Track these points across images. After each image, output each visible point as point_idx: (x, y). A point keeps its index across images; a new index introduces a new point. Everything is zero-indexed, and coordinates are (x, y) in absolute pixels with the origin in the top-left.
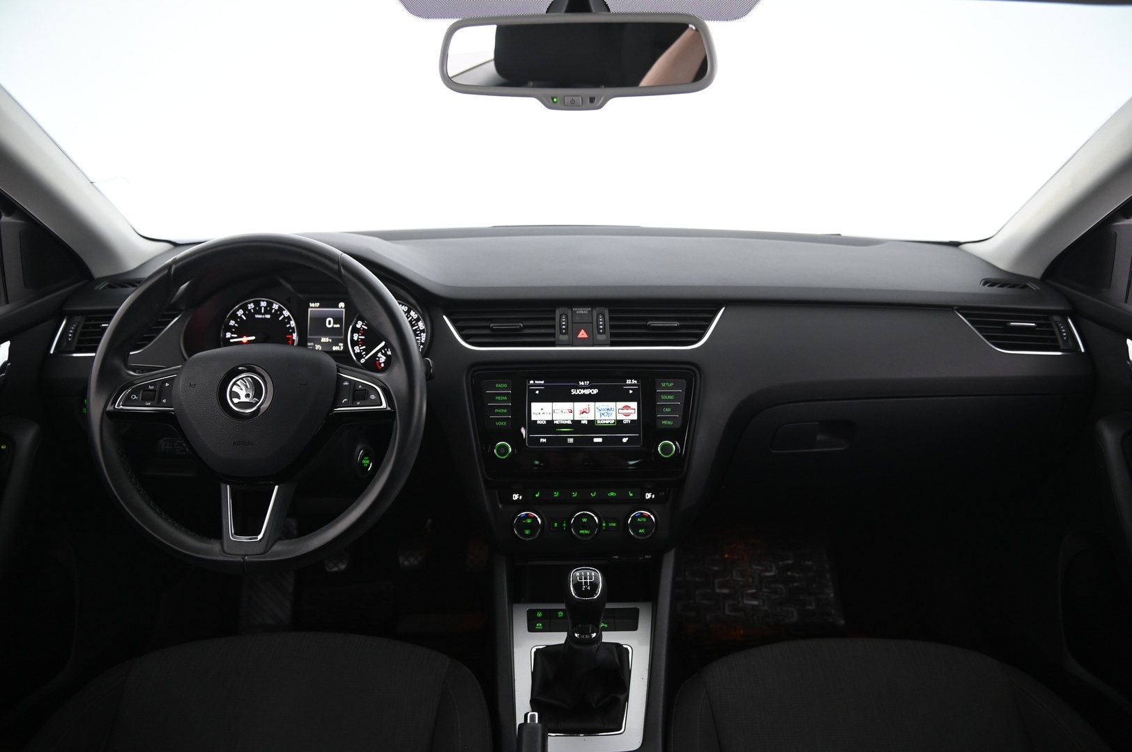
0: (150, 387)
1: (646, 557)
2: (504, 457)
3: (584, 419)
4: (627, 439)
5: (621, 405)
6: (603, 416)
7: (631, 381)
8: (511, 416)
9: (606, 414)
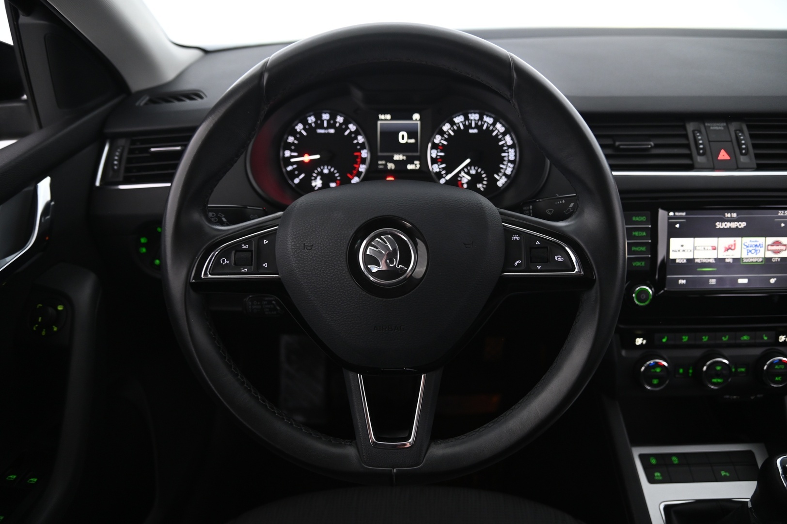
0: (244, 247)
1: (758, 396)
3: (729, 256)
4: (775, 279)
5: (770, 240)
6: (750, 254)
7: (784, 213)
8: (650, 255)
9: (753, 251)
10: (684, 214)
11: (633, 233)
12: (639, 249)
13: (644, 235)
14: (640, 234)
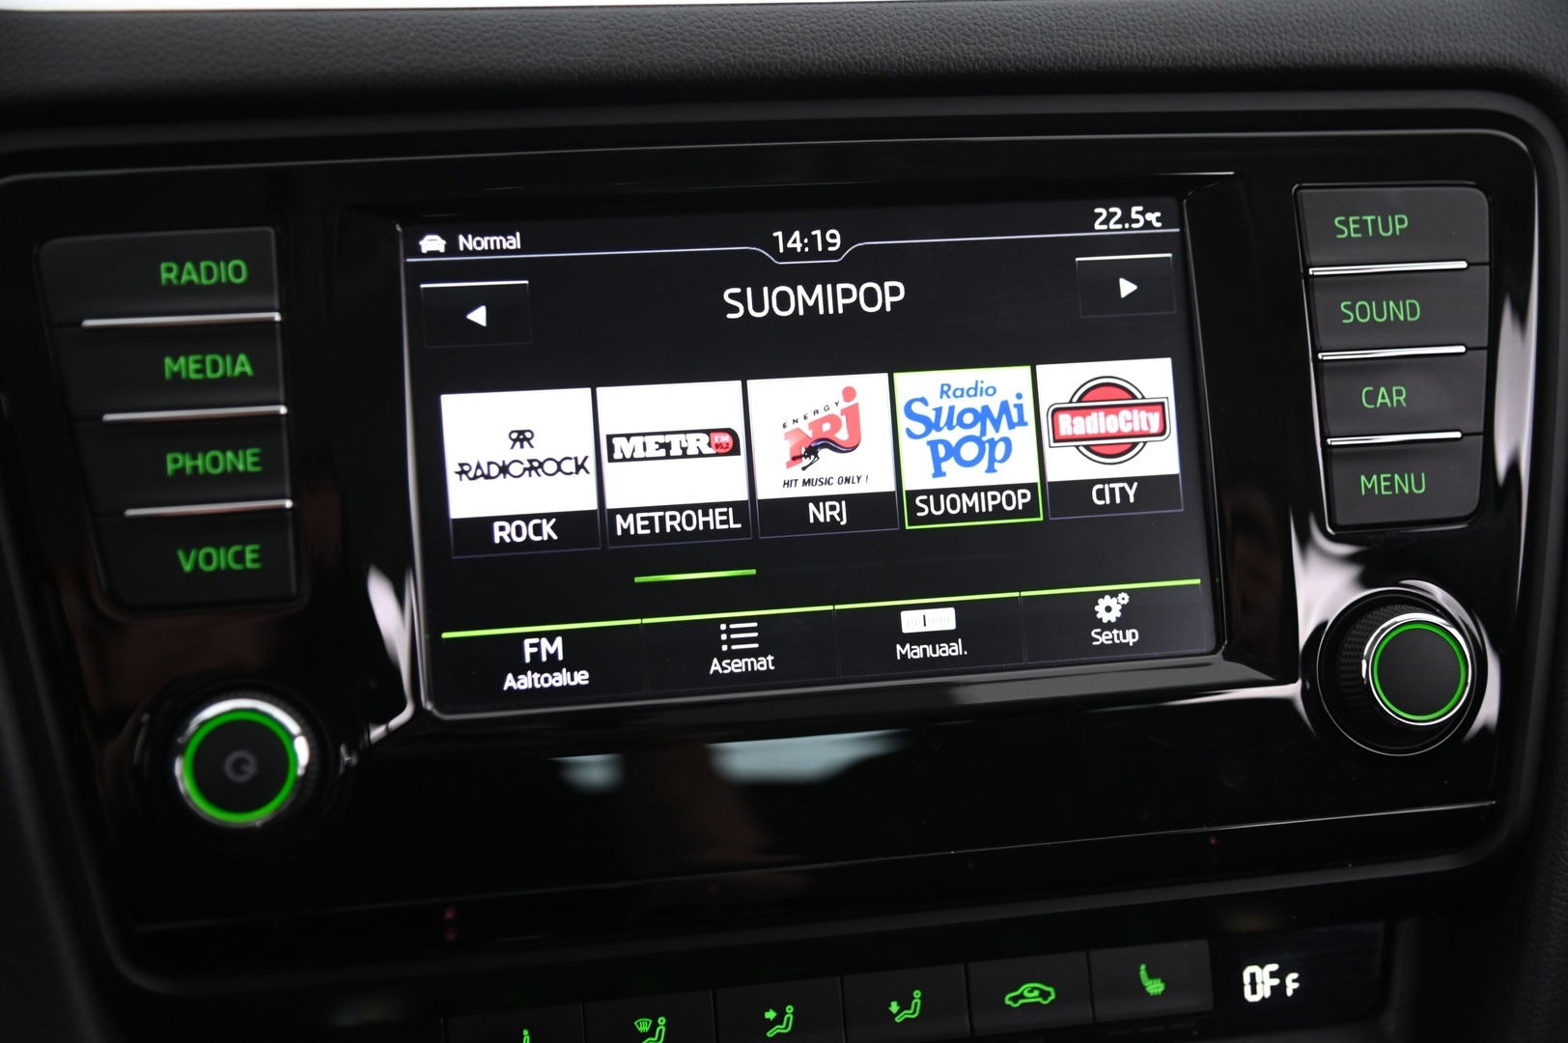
2: (257, 817)
3: (826, 489)
6: (950, 466)
7: (1126, 218)
8: (292, 498)
9: (969, 451)
10: (514, 242)
11: (168, 361)
12: (215, 462)
13: (243, 374)
14: (215, 366)
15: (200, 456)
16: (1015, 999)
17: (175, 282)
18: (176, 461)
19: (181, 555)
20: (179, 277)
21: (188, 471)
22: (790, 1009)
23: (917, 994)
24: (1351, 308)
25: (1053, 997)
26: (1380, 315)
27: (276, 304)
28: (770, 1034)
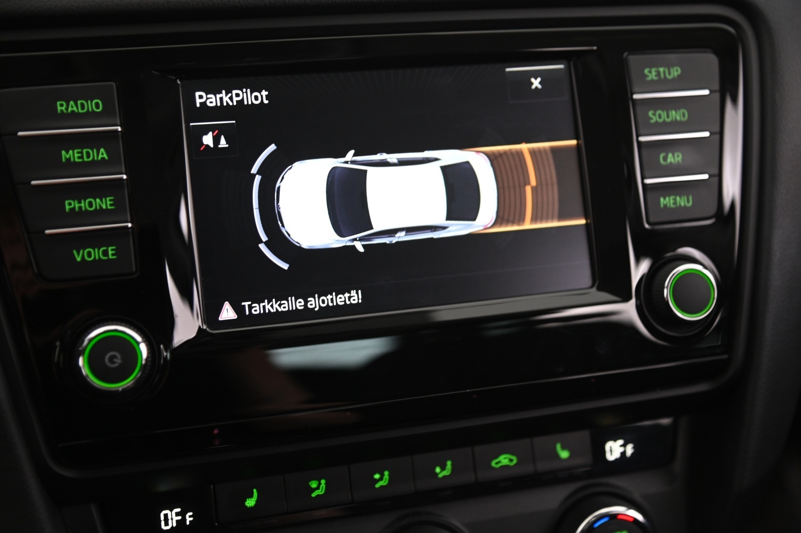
2: (120, 386)
8: (131, 222)
11: (63, 152)
12: (91, 204)
13: (103, 159)
14: (88, 155)
15: (83, 201)
16: (497, 463)
17: (65, 111)
18: (70, 204)
19: (75, 252)
20: (67, 109)
21: (77, 209)
22: (386, 473)
23: (449, 463)
24: (654, 114)
25: (515, 461)
26: (668, 117)
27: (119, 123)
28: (378, 486)
